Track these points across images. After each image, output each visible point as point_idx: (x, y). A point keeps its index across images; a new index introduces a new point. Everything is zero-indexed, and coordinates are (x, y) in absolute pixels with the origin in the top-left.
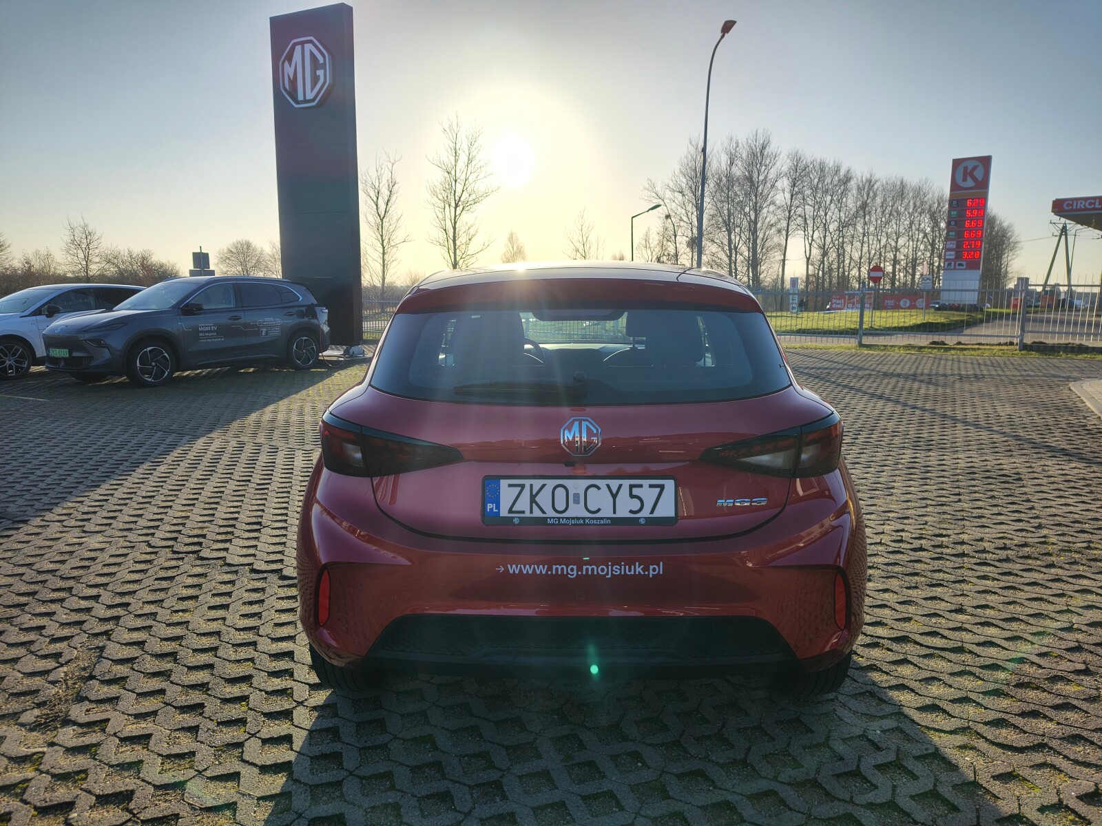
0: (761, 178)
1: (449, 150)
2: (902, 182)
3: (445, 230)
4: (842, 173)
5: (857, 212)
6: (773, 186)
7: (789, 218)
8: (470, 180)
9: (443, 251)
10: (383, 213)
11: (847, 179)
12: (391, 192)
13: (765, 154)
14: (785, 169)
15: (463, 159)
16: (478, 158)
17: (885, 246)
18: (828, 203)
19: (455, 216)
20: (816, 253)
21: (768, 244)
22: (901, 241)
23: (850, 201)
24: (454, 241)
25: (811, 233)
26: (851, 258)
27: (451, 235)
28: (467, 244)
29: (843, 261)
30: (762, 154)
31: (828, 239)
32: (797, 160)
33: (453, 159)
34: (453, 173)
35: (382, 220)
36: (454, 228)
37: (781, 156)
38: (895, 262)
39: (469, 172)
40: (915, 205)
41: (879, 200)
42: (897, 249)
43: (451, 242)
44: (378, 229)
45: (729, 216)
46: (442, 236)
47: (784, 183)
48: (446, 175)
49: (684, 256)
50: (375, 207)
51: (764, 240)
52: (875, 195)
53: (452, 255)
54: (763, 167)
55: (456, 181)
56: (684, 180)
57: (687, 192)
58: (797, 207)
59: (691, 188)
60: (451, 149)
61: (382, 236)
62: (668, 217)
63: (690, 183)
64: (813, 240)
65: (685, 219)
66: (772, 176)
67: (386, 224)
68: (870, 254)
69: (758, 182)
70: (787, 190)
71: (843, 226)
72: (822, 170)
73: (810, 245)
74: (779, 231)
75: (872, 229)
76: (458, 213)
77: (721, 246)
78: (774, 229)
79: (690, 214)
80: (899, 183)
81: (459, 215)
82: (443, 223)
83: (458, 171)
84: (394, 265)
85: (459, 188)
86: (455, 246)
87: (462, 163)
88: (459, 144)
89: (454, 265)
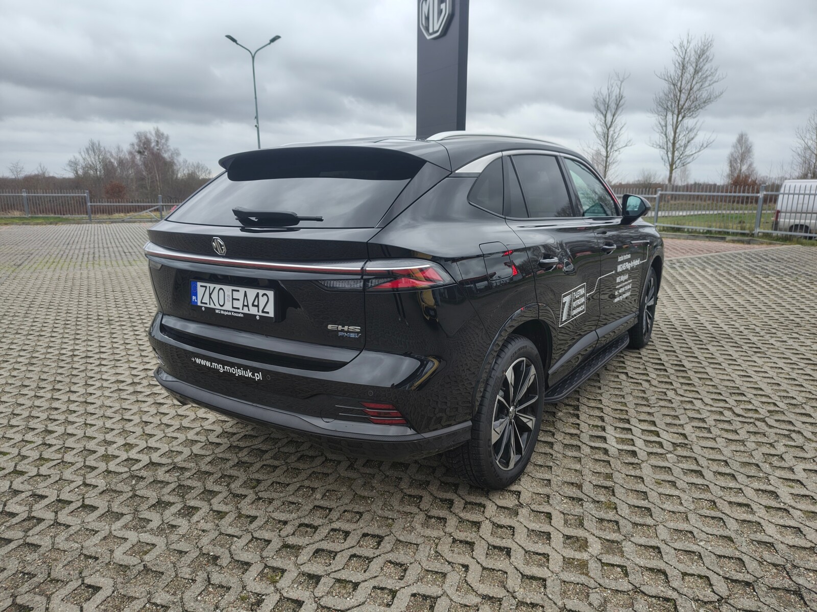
1: (677, 65)
3: (666, 134)
8: (695, 88)
9: (662, 153)
10: (609, 123)
12: (618, 105)
15: (691, 69)
16: (705, 68)
19: (677, 122)
24: (674, 144)
27: (671, 138)
28: (685, 146)
33: (679, 72)
34: (679, 84)
35: (608, 130)
36: (675, 133)
39: (694, 82)
43: (670, 145)
44: (604, 137)
46: (662, 140)
48: (672, 87)
50: (603, 118)
53: (670, 155)
55: (680, 91)
60: (679, 63)
61: (607, 144)
67: (611, 133)
76: (680, 118)
81: (681, 120)
82: (664, 128)
83: (684, 82)
84: (614, 166)
85: (684, 97)
86: (673, 149)
87: (687, 76)
88: (688, 59)
89: (671, 166)
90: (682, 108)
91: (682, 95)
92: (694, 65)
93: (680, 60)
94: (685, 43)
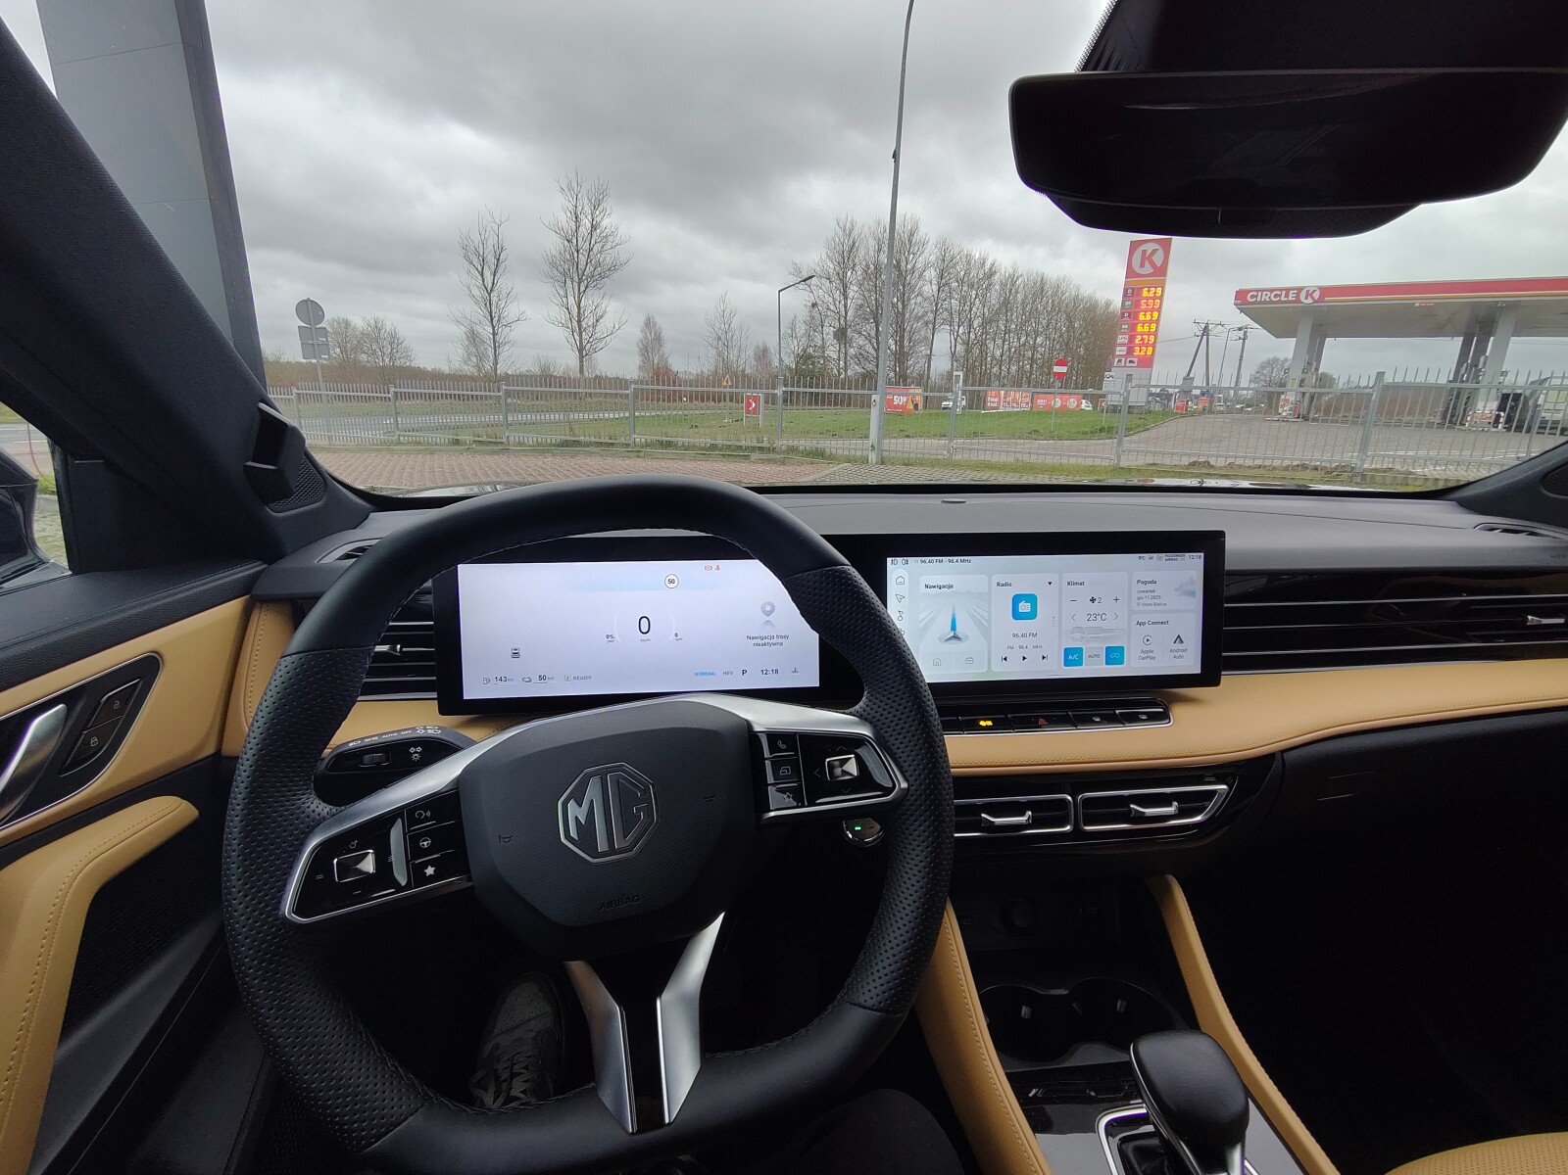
0: (909, 267)
1: (569, 214)
2: (1042, 279)
3: (568, 309)
4: (987, 267)
5: (1000, 308)
6: (920, 276)
7: (937, 310)
8: (595, 250)
9: (566, 334)
10: (490, 285)
11: (991, 274)
12: (498, 259)
13: (914, 241)
14: (933, 258)
15: (586, 223)
16: (602, 224)
17: (1024, 345)
18: (974, 296)
19: (579, 293)
20: (960, 348)
21: (916, 337)
22: (1039, 340)
23: (993, 297)
24: (579, 322)
25: (957, 328)
26: (993, 356)
27: (575, 314)
28: (594, 327)
29: (986, 358)
30: (910, 241)
31: (972, 336)
32: (944, 248)
33: (573, 225)
34: (574, 241)
35: (489, 295)
36: (579, 308)
37: (930, 242)
38: (1032, 360)
39: (593, 242)
40: (1053, 302)
41: (1020, 297)
42: (1034, 348)
43: (575, 324)
44: (486, 304)
45: (877, 309)
46: (563, 316)
47: (931, 274)
48: (566, 242)
49: (832, 348)
50: (480, 277)
51: (912, 332)
52: (1017, 292)
53: (577, 337)
54: (912, 256)
55: (578, 252)
56: (832, 266)
57: (834, 278)
58: (945, 300)
59: (838, 274)
60: (571, 212)
61: (491, 316)
62: (814, 305)
63: (837, 268)
64: (958, 335)
65: (832, 308)
66: (918, 265)
67: (494, 299)
68: (1010, 351)
69: (906, 271)
70: (934, 282)
71: (986, 322)
72: (969, 263)
73: (956, 340)
74: (926, 323)
75: (1013, 326)
76: (582, 288)
77: (868, 338)
78: (921, 322)
79: (837, 303)
80: (1039, 280)
81: (584, 291)
82: (564, 299)
83: (580, 239)
84: (506, 348)
85: (583, 259)
86: (580, 329)
87: (584, 230)
88: (580, 208)
89: (580, 351)
90: (583, 275)
91: (580, 255)
92: (589, 217)
93: (571, 208)
94: (574, 184)
